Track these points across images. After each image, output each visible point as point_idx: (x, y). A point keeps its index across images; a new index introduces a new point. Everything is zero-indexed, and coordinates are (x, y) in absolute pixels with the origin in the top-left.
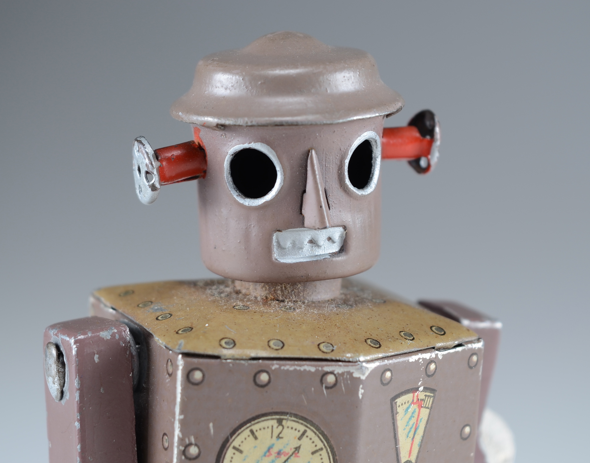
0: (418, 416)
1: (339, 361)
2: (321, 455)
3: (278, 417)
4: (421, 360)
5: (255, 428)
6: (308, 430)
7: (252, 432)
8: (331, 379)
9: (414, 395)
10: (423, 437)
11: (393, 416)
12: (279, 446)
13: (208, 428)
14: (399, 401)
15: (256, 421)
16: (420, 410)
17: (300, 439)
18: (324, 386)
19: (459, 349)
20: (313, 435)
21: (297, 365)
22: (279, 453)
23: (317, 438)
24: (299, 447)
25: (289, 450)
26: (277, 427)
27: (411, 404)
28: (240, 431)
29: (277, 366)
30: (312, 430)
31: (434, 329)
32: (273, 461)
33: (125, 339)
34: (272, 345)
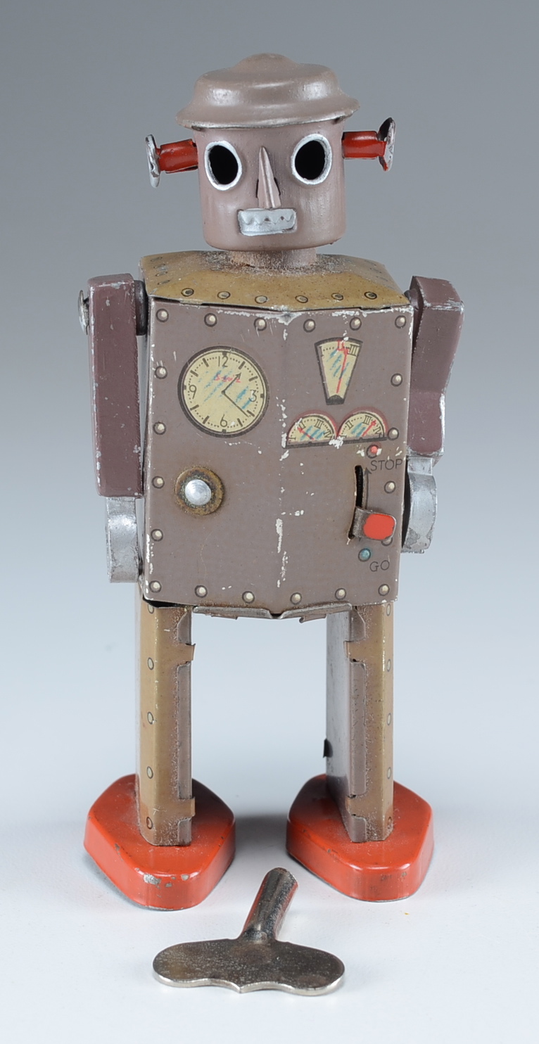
0: (345, 360)
1: (268, 310)
2: (256, 382)
3: (223, 350)
4: (344, 316)
5: (206, 357)
6: (246, 362)
7: (204, 360)
8: (262, 323)
9: (339, 344)
10: (351, 378)
11: (318, 357)
12: (224, 373)
13: (173, 355)
14: (323, 346)
15: (207, 352)
16: (346, 356)
17: (240, 368)
18: (257, 328)
19: (386, 311)
20: (250, 366)
21: (236, 311)
22: (225, 378)
23: (253, 368)
24: (240, 374)
25: (232, 376)
26: (223, 358)
27: (336, 350)
28: (195, 359)
29: (222, 311)
30: (249, 362)
31: (367, 295)
32: (221, 384)
33: (131, 290)
34: (220, 295)
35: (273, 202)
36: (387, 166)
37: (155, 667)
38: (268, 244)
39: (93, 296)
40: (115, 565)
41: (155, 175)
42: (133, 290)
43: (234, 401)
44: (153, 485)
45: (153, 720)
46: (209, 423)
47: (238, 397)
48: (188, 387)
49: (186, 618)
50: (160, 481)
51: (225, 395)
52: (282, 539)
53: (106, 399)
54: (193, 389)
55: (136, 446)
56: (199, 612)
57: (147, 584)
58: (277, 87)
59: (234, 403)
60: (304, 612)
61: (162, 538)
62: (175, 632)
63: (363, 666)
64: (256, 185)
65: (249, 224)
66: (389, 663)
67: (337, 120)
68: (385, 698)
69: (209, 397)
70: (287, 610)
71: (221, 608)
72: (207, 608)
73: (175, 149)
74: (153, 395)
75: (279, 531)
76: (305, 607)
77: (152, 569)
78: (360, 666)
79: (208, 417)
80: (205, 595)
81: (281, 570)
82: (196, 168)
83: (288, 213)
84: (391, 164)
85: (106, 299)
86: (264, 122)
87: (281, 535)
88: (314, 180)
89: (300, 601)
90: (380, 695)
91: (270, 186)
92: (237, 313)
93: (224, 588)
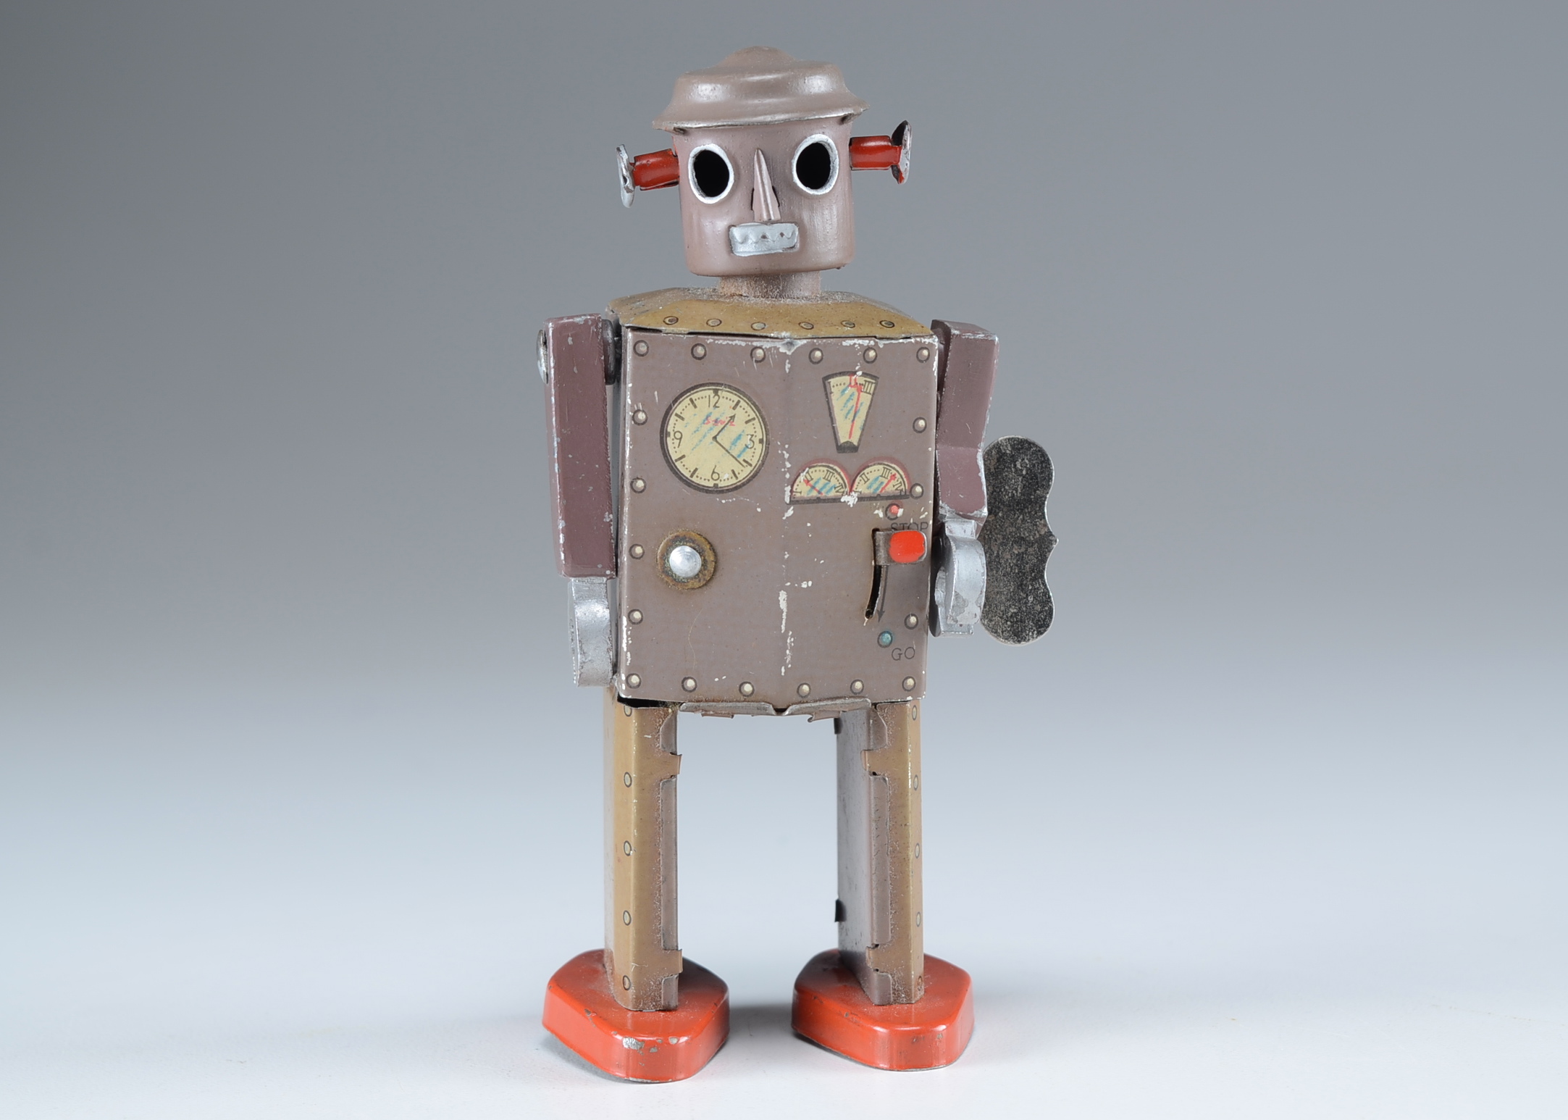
0: (858, 399)
1: (767, 337)
2: (753, 424)
3: (714, 387)
4: (856, 346)
5: (694, 397)
6: (741, 401)
7: (691, 400)
8: (760, 353)
9: (851, 380)
10: (866, 421)
11: (827, 395)
12: (716, 414)
13: (654, 395)
14: (833, 381)
15: (695, 391)
16: (859, 394)
17: (734, 408)
18: (754, 359)
19: (905, 341)
20: (746, 405)
21: (729, 340)
22: (716, 421)
23: (749, 408)
24: (734, 416)
25: (725, 419)
26: (714, 397)
27: (848, 386)
28: (681, 400)
29: (712, 341)
30: (745, 401)
31: (882, 321)
32: (711, 429)
33: (597, 325)
34: (710, 323)
35: (770, 213)
36: (903, 176)
38: (764, 266)
39: (553, 333)
40: (584, 659)
41: (628, 191)
42: (600, 325)
43: (728, 448)
44: (631, 555)
46: (697, 476)
47: (732, 444)
48: (672, 433)
49: (670, 719)
50: (638, 550)
51: (717, 442)
52: (786, 615)
53: (570, 456)
54: (678, 435)
55: (607, 513)
56: (686, 710)
57: (624, 677)
59: (727, 451)
60: (814, 707)
61: (643, 619)
62: (658, 737)
63: (883, 778)
64: (751, 194)
65: (742, 242)
66: (916, 779)
67: (844, 119)
69: (697, 445)
70: (793, 704)
71: (714, 704)
72: (696, 705)
73: (652, 160)
74: (630, 445)
75: (783, 605)
76: (815, 701)
77: (629, 659)
78: (881, 781)
79: (696, 470)
80: (695, 689)
81: (785, 655)
82: (676, 183)
83: (789, 228)
85: (568, 336)
86: (761, 119)
87: (785, 610)
88: (819, 190)
89: (809, 694)
90: (906, 818)
91: (767, 194)
93: (717, 679)
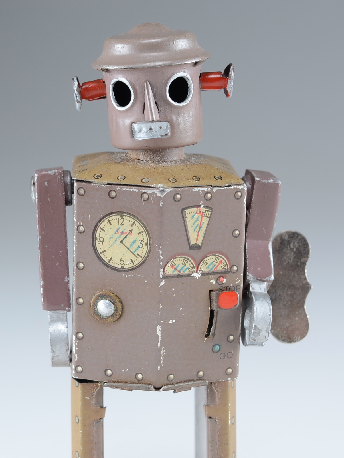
0: (201, 220)
1: (150, 187)
2: (143, 235)
3: (121, 214)
4: (200, 191)
5: (110, 219)
6: (136, 222)
7: (109, 221)
8: (146, 196)
9: (197, 210)
10: (205, 232)
11: (183, 218)
12: (122, 229)
13: (88, 218)
14: (187, 211)
15: (111, 216)
16: (202, 217)
17: (132, 226)
18: (143, 199)
19: (228, 188)
20: (139, 224)
21: (129, 188)
22: (122, 233)
23: (140, 226)
24: (132, 230)
25: (127, 231)
26: (121, 219)
27: (196, 214)
28: (103, 220)
29: (120, 188)
30: (138, 222)
31: (216, 177)
32: (119, 237)
33: (61, 175)
34: (119, 178)
35: (154, 117)
36: (229, 94)
37: (80, 422)
38: (152, 145)
39: (37, 179)
40: (54, 355)
41: (78, 102)
42: (63, 175)
43: (128, 247)
44: (77, 303)
45: (79, 456)
46: (112, 262)
47: (131, 245)
48: (98, 238)
49: (99, 390)
50: (81, 300)
51: (123, 244)
52: (161, 338)
53: (46, 246)
54: (102, 240)
55: (66, 277)
56: (107, 386)
57: (74, 367)
58: (156, 42)
59: (128, 249)
60: (176, 387)
61: (83, 338)
62: (93, 399)
63: (216, 421)
64: (143, 106)
65: (139, 132)
66: (233, 419)
67: (196, 64)
68: (231, 442)
69: (112, 245)
70: (164, 385)
71: (122, 384)
72: (112, 384)
73: (91, 85)
74: (76, 244)
75: (159, 333)
76: (177, 383)
77: (77, 358)
78: (214, 422)
79: (111, 258)
80: (111, 375)
81: (160, 359)
82: (105, 97)
83: (165, 125)
84: (232, 93)
85: (45, 181)
86: (148, 64)
87: (160, 336)
88: (181, 103)
89: (173, 379)
90: (227, 440)
91: (152, 106)
92: (130, 190)
93: (123, 371)
